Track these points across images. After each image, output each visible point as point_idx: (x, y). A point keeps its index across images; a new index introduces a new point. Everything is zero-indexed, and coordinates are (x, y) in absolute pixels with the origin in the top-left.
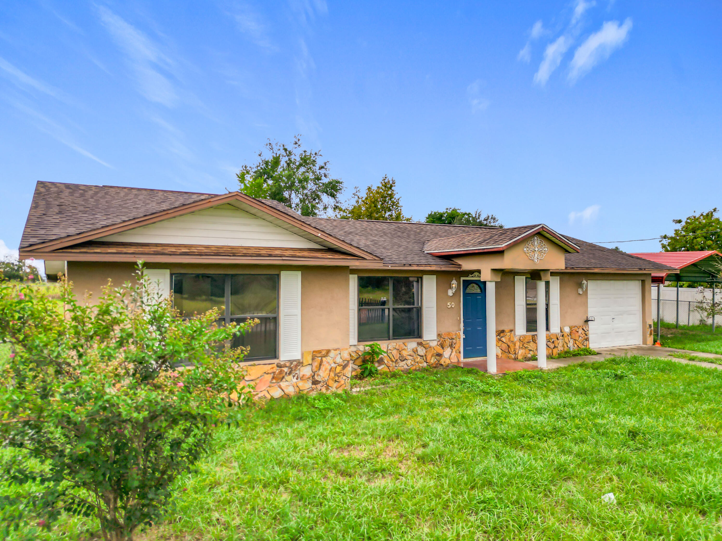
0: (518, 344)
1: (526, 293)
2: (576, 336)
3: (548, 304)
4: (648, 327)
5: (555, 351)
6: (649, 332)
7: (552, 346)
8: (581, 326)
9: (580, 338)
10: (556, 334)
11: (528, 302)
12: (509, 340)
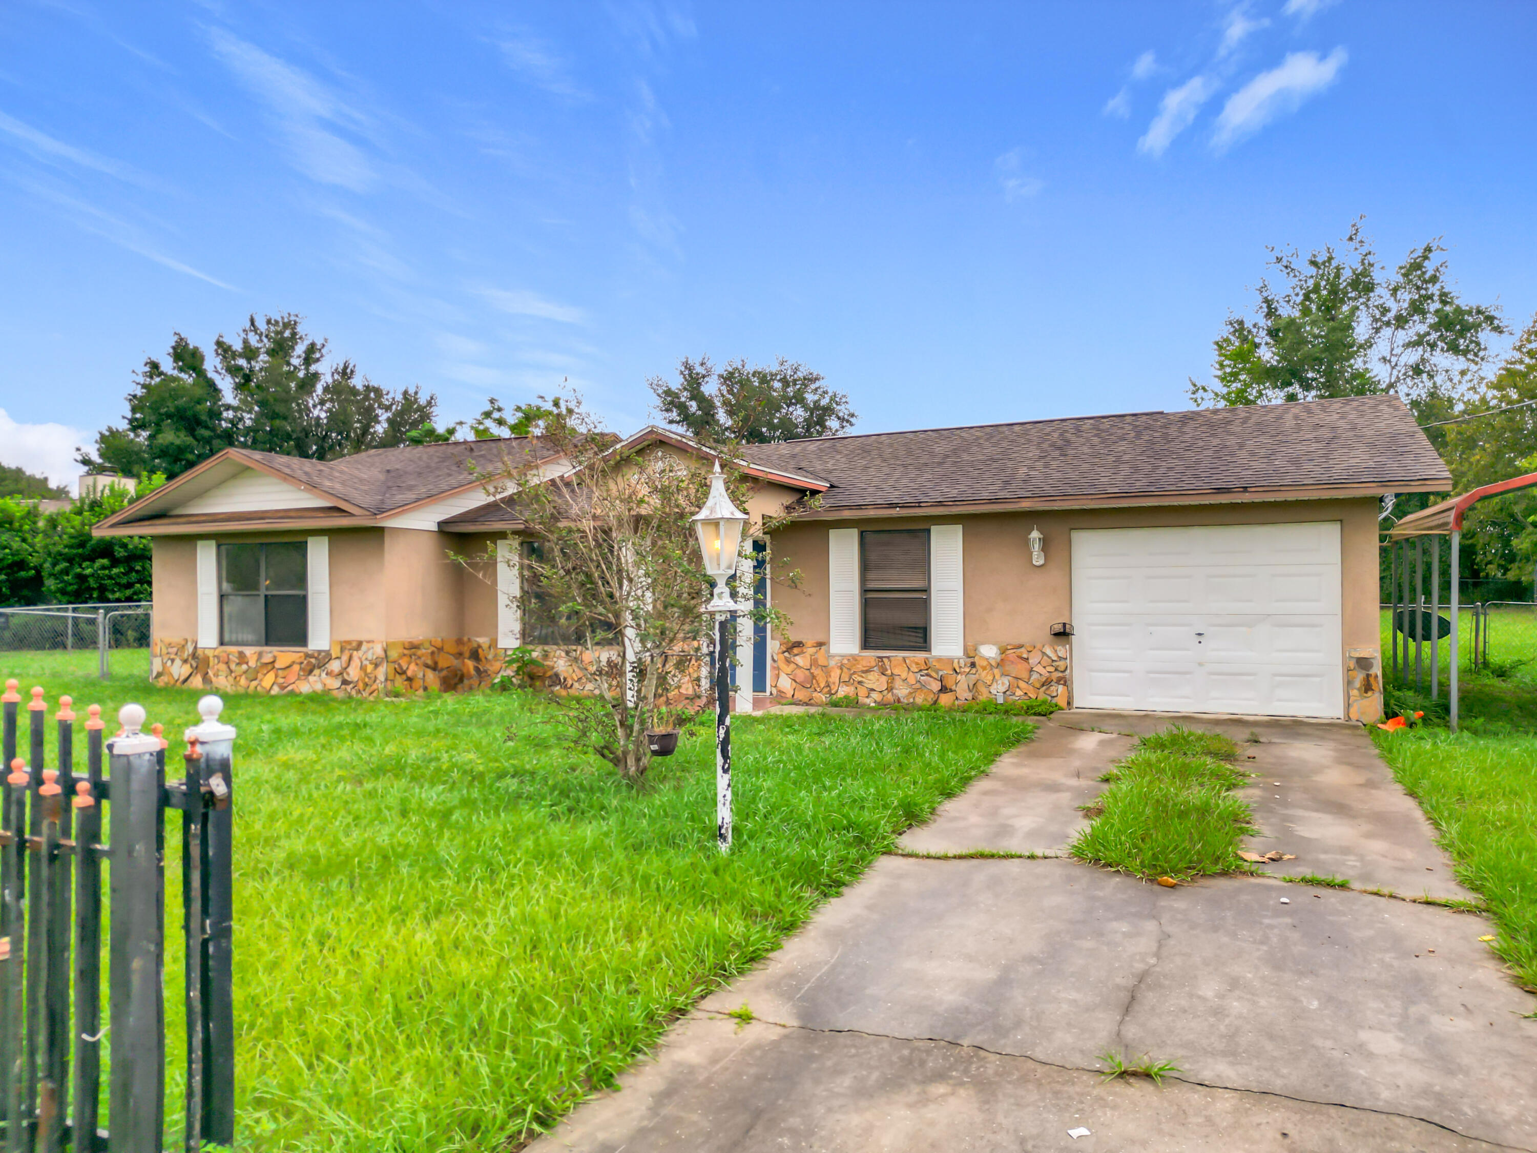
0: (835, 675)
1: (865, 567)
2: (1020, 669)
3: (926, 590)
4: (1352, 664)
5: (945, 700)
6: (1358, 682)
7: (936, 686)
8: (1039, 646)
9: (1035, 676)
10: (951, 661)
11: (872, 585)
12: (814, 662)
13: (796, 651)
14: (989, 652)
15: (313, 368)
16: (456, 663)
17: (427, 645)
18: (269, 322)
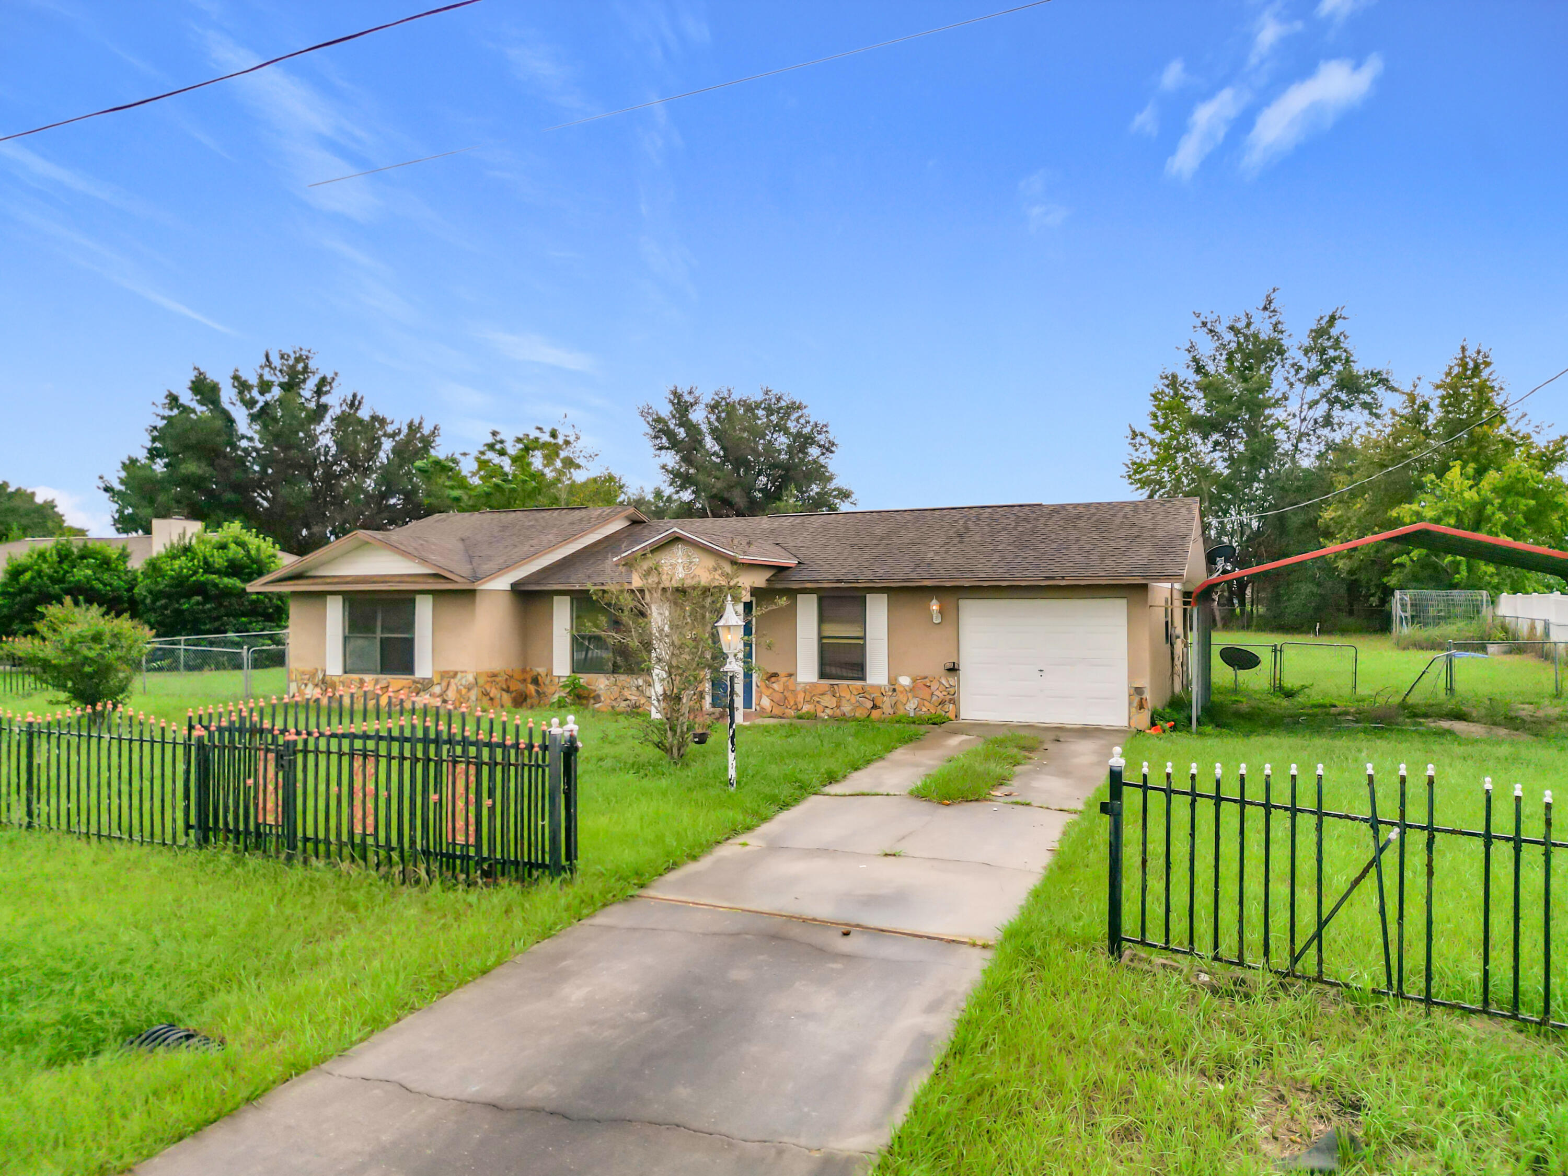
0: (800, 697)
1: (822, 620)
2: (925, 694)
3: (864, 638)
4: (1132, 691)
5: (876, 714)
6: (1136, 703)
7: (869, 704)
8: (937, 677)
9: (935, 698)
10: (879, 687)
11: (825, 634)
12: (786, 688)
13: (773, 679)
14: (905, 681)
15: (324, 400)
16: (521, 687)
17: (502, 674)
18: (282, 357)
